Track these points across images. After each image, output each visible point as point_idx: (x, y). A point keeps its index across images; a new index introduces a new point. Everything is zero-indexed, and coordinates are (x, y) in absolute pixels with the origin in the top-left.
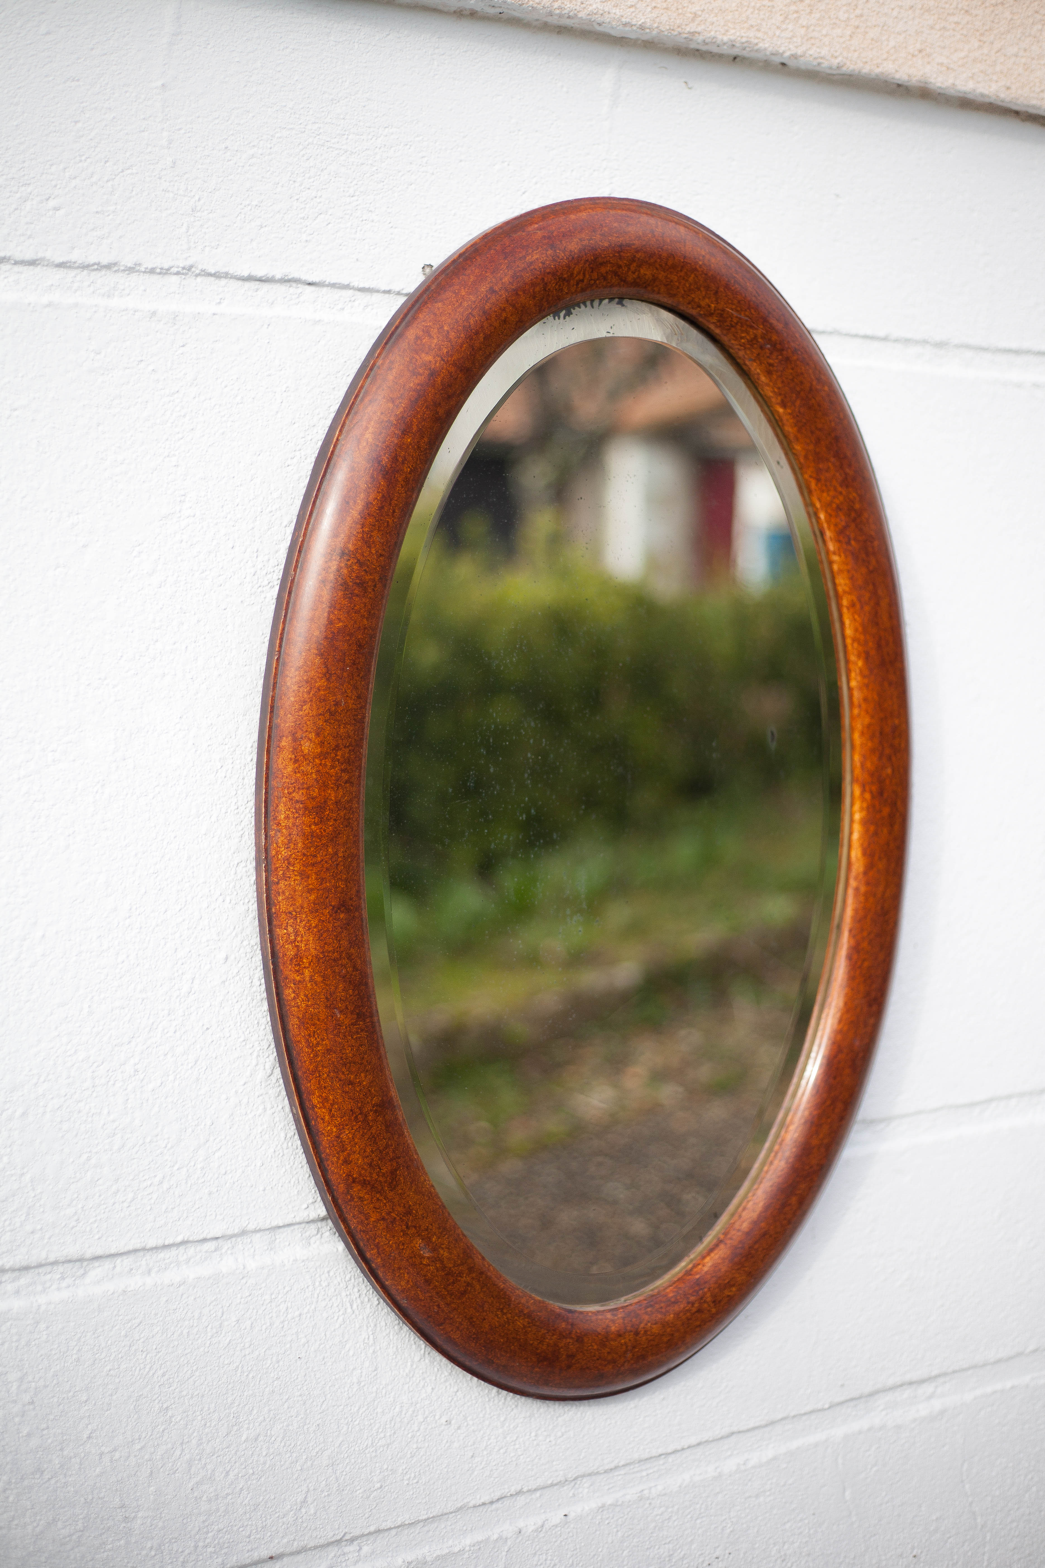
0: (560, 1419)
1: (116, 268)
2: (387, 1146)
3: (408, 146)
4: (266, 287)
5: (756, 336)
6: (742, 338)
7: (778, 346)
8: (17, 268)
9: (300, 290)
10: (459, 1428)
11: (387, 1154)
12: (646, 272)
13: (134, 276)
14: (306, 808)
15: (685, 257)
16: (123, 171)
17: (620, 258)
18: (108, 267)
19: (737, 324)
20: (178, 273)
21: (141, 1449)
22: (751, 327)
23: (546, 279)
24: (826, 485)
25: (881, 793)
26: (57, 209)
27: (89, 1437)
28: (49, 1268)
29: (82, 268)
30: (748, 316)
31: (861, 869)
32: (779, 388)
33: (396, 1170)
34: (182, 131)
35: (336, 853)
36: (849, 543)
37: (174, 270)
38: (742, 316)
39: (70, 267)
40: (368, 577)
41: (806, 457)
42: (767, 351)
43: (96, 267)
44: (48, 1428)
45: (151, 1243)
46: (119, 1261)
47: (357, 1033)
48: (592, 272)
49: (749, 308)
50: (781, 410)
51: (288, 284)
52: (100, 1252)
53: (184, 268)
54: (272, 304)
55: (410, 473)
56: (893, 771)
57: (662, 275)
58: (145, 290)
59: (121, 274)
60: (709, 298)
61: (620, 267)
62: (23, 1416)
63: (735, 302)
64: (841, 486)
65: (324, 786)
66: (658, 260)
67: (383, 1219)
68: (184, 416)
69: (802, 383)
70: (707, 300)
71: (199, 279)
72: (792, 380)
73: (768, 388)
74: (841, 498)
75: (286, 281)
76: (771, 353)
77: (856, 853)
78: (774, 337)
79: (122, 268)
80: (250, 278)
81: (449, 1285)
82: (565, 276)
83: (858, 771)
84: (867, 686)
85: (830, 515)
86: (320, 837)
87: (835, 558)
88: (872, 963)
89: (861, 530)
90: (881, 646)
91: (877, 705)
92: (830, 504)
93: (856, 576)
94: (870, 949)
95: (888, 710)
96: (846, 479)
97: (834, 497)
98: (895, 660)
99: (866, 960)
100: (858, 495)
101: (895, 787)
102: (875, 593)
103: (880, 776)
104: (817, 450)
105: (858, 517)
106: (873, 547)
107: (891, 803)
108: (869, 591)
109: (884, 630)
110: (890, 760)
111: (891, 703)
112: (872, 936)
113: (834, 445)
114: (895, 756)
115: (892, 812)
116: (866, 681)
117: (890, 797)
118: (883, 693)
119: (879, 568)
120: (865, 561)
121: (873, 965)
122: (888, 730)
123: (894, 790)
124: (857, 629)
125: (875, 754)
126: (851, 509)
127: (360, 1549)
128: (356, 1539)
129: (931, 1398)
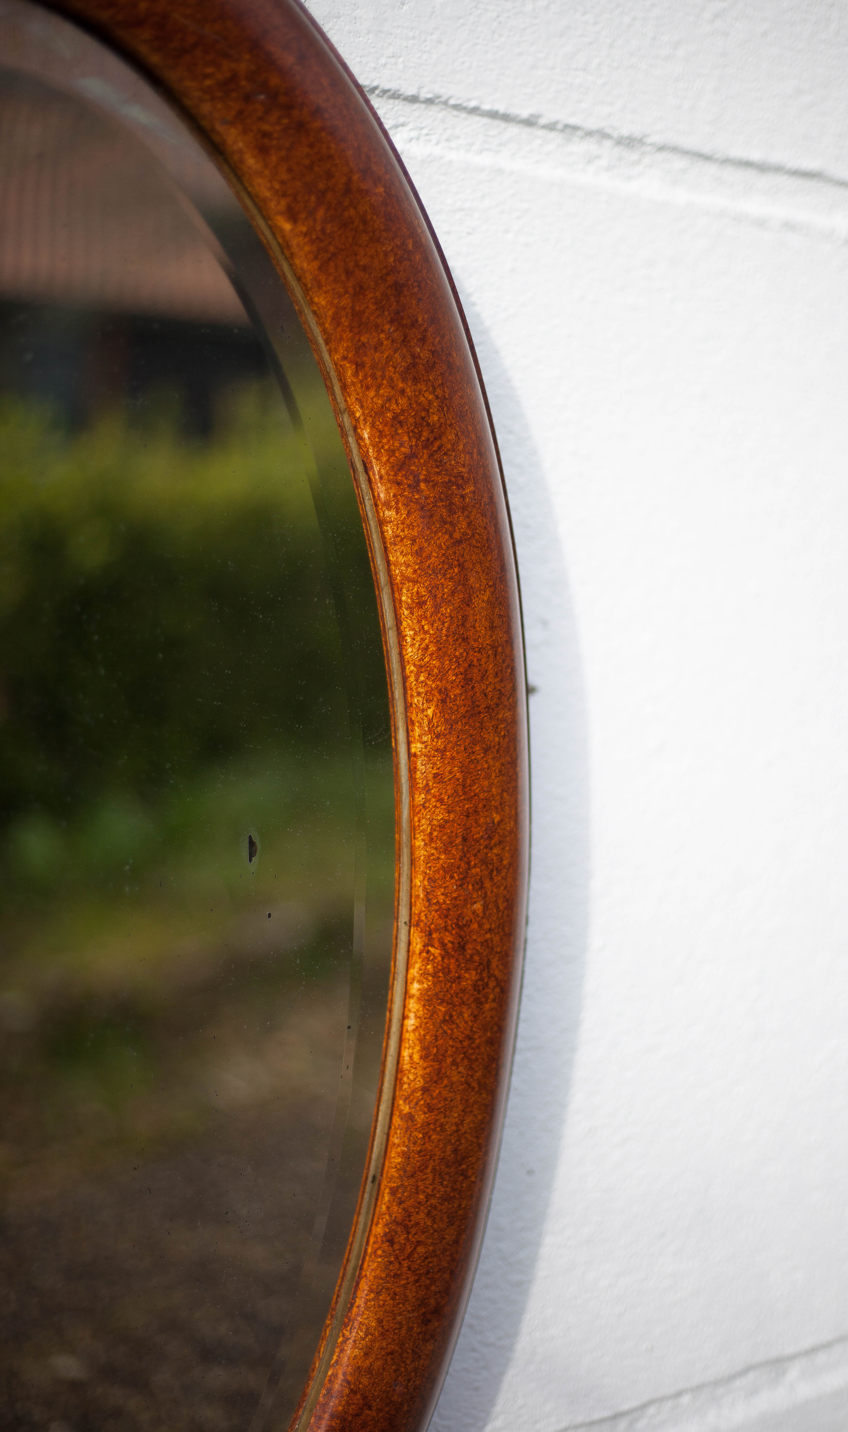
5: (235, 75)
6: (206, 76)
19: (194, 46)
22: (227, 56)
24: (373, 376)
25: (462, 948)
31: (419, 1083)
32: (283, 183)
36: (415, 487)
38: (207, 32)
41: (336, 320)
42: (259, 106)
50: (287, 227)
56: (485, 907)
64: (404, 380)
69: (329, 175)
72: (310, 168)
73: (260, 181)
74: (402, 402)
76: (267, 112)
77: (412, 1053)
78: (275, 81)
83: (419, 906)
84: (442, 752)
85: (381, 434)
87: (390, 514)
88: (431, 1248)
89: (440, 464)
90: (471, 679)
91: (460, 788)
92: (381, 412)
93: (428, 550)
94: (429, 1223)
95: (481, 796)
96: (414, 365)
97: (389, 400)
98: (497, 705)
99: (419, 1243)
100: (437, 397)
101: (488, 936)
102: (463, 581)
103: (460, 916)
104: (357, 308)
105: (435, 439)
106: (463, 497)
107: (480, 964)
108: (451, 578)
109: (479, 652)
110: (482, 888)
111: (486, 783)
112: (434, 1201)
113: (393, 299)
114: (491, 879)
115: (481, 979)
116: (440, 743)
117: (478, 953)
118: (472, 766)
119: (473, 535)
120: (445, 523)
121: (434, 1251)
122: (478, 832)
123: (486, 941)
124: (427, 648)
125: (452, 877)
126: (422, 422)
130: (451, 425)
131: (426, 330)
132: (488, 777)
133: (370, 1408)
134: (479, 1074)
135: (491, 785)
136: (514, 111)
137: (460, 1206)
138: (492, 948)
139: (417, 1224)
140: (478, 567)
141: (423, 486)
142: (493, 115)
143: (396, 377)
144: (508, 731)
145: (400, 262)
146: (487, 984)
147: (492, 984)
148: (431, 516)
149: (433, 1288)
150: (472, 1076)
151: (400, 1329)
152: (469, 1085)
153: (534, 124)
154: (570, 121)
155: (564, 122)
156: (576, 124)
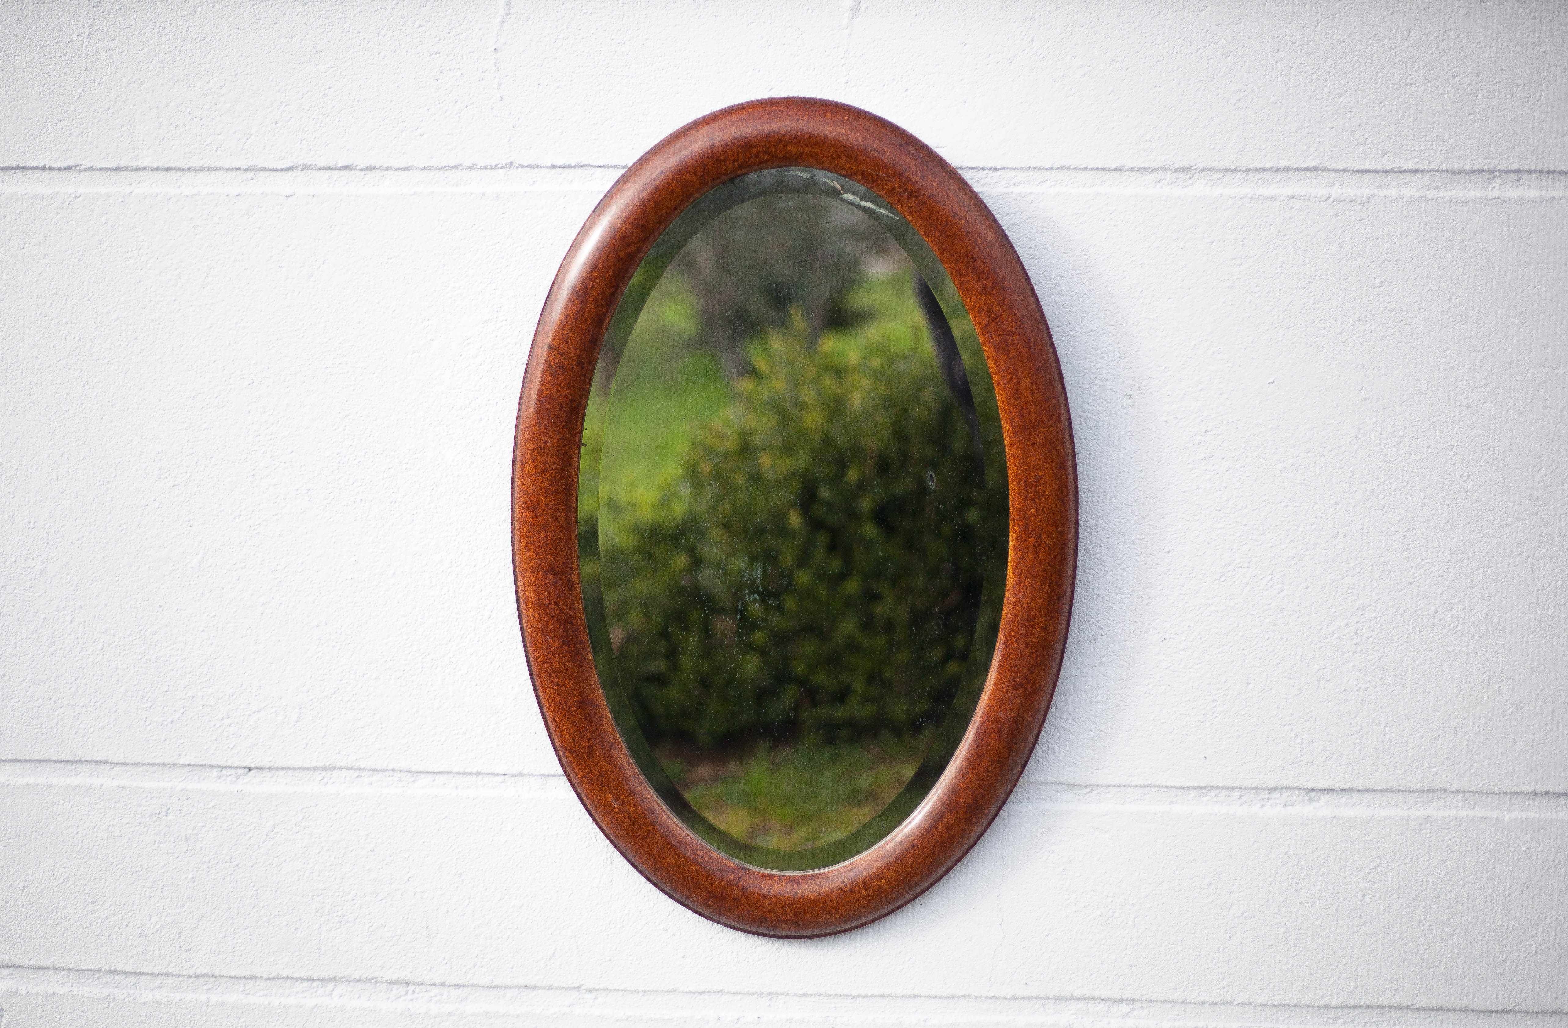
0: (758, 948)
1: (461, 168)
2: (585, 730)
3: (677, 67)
4: (567, 171)
5: (894, 188)
6: (884, 189)
7: (914, 193)
8: (397, 173)
9: (593, 171)
10: (674, 935)
11: (586, 734)
12: (793, 149)
13: (474, 172)
14: (527, 507)
15: (825, 136)
16: (467, 107)
17: (768, 141)
18: (456, 167)
19: (877, 179)
20: (503, 168)
21: (442, 895)
22: (889, 181)
23: (705, 161)
24: (968, 293)
25: (1027, 527)
26: (421, 135)
27: (408, 880)
28: (391, 773)
29: (439, 169)
30: (883, 174)
32: (920, 224)
33: (592, 746)
34: (508, 77)
35: (546, 537)
36: (990, 336)
37: (500, 166)
38: (880, 174)
39: (430, 169)
40: (567, 363)
43: (447, 168)
44: (382, 868)
45: (456, 770)
46: (437, 777)
47: (563, 653)
48: (745, 152)
49: (886, 167)
51: (584, 168)
52: (421, 769)
53: (506, 164)
54: (571, 182)
55: (598, 295)
56: (1037, 511)
57: (806, 149)
58: (481, 180)
59: (465, 171)
60: (850, 163)
61: (768, 148)
62: (367, 858)
63: (873, 164)
64: (981, 294)
65: (538, 494)
66: (802, 140)
67: (585, 777)
68: (502, 258)
70: (847, 166)
71: (520, 170)
72: (929, 217)
74: (981, 303)
75: (579, 166)
76: (909, 199)
78: (910, 187)
79: (465, 167)
80: (553, 167)
81: (635, 829)
82: (721, 158)
84: (1013, 444)
85: (975, 316)
86: (535, 526)
87: (984, 347)
88: (1017, 656)
89: (999, 327)
91: (1021, 460)
92: (973, 307)
93: (999, 362)
95: (1031, 464)
96: (984, 288)
97: (976, 303)
98: (1038, 426)
100: (996, 300)
101: (1039, 524)
102: (1015, 374)
103: (1025, 514)
104: (957, 268)
105: (997, 317)
106: (1013, 340)
109: (1026, 403)
110: (1034, 503)
114: (1039, 499)
115: (1037, 542)
116: (1012, 441)
119: (1019, 356)
120: (1005, 351)
121: (1018, 658)
122: (1031, 479)
124: (1003, 402)
125: (1021, 497)
126: (990, 311)
127: (595, 998)
128: (591, 991)
129: (1125, 1016)
130: (1004, 311)
131: (989, 274)
132: (1034, 455)
134: (1038, 584)
135: (1036, 460)
136: (1108, 166)
137: (1031, 640)
138: (1042, 529)
139: (1011, 645)
141: (993, 336)
142: (1097, 169)
147: (1043, 545)
153: (1121, 170)
154: (1142, 166)
155: (1138, 167)
156: (1146, 166)
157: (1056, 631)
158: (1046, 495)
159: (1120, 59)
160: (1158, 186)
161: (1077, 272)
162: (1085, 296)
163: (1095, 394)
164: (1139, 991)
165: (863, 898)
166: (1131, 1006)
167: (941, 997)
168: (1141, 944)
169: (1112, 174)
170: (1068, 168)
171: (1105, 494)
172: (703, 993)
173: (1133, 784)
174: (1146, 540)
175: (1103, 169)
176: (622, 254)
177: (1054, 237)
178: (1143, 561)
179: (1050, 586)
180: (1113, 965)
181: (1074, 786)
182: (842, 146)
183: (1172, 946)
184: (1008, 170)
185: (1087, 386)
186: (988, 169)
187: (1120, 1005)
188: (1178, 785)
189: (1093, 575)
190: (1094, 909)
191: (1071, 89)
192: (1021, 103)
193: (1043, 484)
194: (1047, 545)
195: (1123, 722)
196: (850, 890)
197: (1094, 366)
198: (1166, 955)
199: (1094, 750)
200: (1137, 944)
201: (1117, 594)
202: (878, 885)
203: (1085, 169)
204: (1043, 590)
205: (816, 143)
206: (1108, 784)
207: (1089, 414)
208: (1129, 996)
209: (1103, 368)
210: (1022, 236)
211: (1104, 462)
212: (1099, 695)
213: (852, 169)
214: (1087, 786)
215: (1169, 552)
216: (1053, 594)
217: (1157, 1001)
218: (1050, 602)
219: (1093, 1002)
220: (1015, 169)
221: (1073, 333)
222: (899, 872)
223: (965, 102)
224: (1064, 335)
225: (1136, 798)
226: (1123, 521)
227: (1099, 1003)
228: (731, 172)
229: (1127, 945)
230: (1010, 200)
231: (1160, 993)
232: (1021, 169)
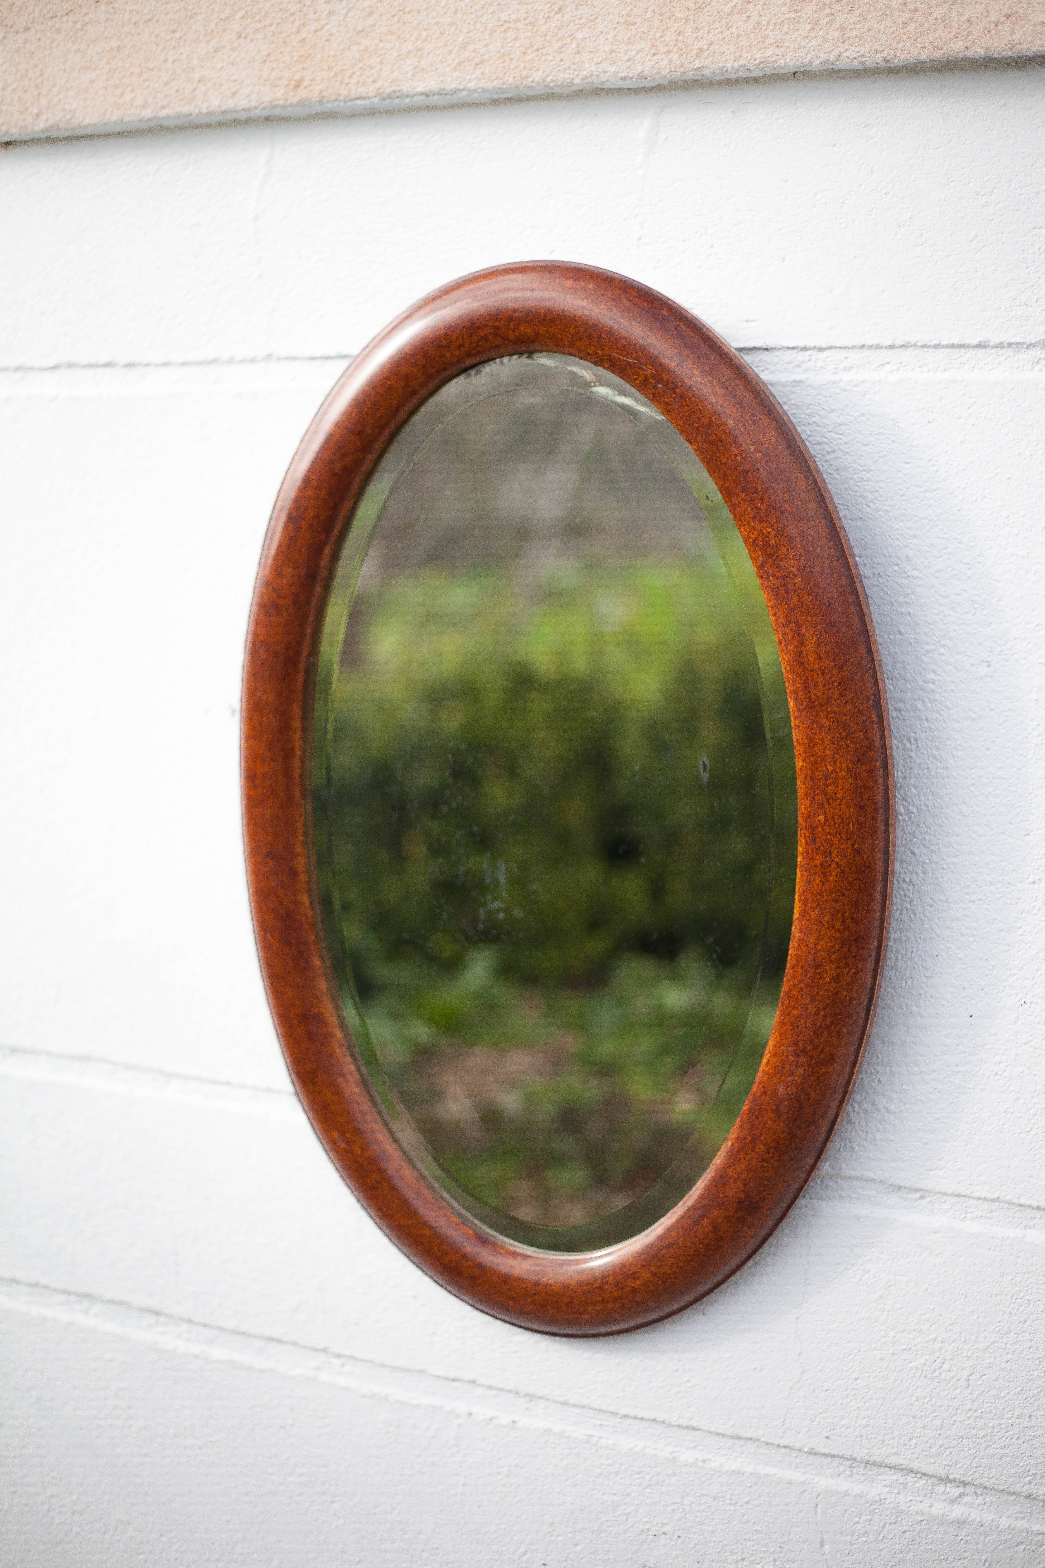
1: (220, 362)
5: (646, 377)
7: (670, 385)
12: (527, 329)
13: (233, 366)
18: (214, 361)
19: (626, 366)
20: (262, 361)
22: (642, 368)
23: (425, 348)
25: (815, 839)
26: (182, 323)
28: (145, 1072)
29: (198, 364)
30: (634, 359)
32: (680, 426)
34: (270, 250)
35: (266, 813)
36: (768, 579)
37: (258, 358)
38: (631, 358)
39: (190, 365)
40: (281, 602)
42: (660, 390)
43: (206, 362)
45: (206, 1076)
47: (284, 955)
48: (471, 335)
49: (636, 350)
52: (171, 1070)
53: (265, 356)
56: (826, 819)
57: (542, 330)
58: (239, 376)
59: (225, 366)
60: (594, 346)
61: (498, 328)
63: (620, 346)
64: (754, 522)
66: (536, 317)
69: (699, 419)
70: (592, 348)
72: (689, 417)
74: (755, 533)
76: (664, 392)
78: (665, 377)
79: (223, 361)
81: (364, 1177)
82: (444, 343)
84: (798, 726)
88: (800, 1013)
89: (778, 566)
90: (808, 687)
91: (807, 748)
92: (748, 539)
93: (778, 614)
94: (799, 997)
95: (819, 754)
96: (758, 513)
97: (749, 532)
98: (827, 703)
99: (794, 1008)
100: (773, 530)
101: (829, 837)
102: (798, 631)
103: (812, 823)
105: (775, 552)
106: (794, 584)
107: (824, 852)
108: (791, 629)
109: (811, 671)
110: (823, 807)
111: (822, 747)
112: (802, 985)
113: (742, 479)
114: (829, 803)
115: (826, 860)
116: (797, 722)
117: (823, 845)
118: (813, 736)
119: (802, 606)
120: (785, 598)
121: (801, 1015)
122: (820, 775)
123: (828, 839)
125: (810, 799)
126: (766, 544)
127: (343, 1365)
128: (338, 1356)
129: (953, 1501)
130: (783, 545)
131: (763, 494)
133: (766, 1095)
134: (827, 918)
136: (966, 341)
137: (818, 993)
138: (832, 845)
140: (807, 624)
142: (953, 346)
143: (750, 520)
144: (837, 719)
145: (744, 459)
146: (830, 865)
147: (834, 866)
148: (777, 595)
149: (801, 1037)
150: (823, 918)
151: (783, 1054)
152: (821, 922)
153: (985, 347)
154: (1013, 340)
155: (1008, 341)
156: (1018, 341)
157: (853, 983)
158: (838, 798)
159: (988, 190)
160: (1036, 368)
161: (922, 490)
162: (931, 523)
163: (943, 658)
164: (971, 1472)
165: (615, 1299)
166: (961, 1490)
167: (724, 1435)
168: (976, 1411)
169: (974, 352)
170: (915, 345)
171: (952, 797)
172: (454, 1380)
173: (975, 1195)
174: (1004, 864)
175: (962, 346)
176: (337, 468)
177: (893, 442)
178: (999, 893)
179: (843, 921)
180: (938, 1432)
181: (900, 1188)
182: (583, 323)
183: (1017, 1420)
184: (838, 350)
185: (932, 647)
186: (810, 349)
187: (949, 1485)
188: (1035, 1204)
189: (931, 906)
190: (917, 1355)
191: (921, 235)
192: (855, 257)
193: (834, 783)
194: (839, 866)
195: (965, 1111)
196: (600, 1288)
197: (941, 620)
198: (1007, 1431)
199: (926, 1144)
200: (970, 1410)
201: (962, 935)
202: (631, 1286)
203: (937, 346)
204: (833, 927)
205: (552, 321)
206: (943, 1191)
207: (931, 686)
208: (958, 1477)
209: (953, 623)
210: (852, 440)
211: (952, 752)
212: (934, 1071)
213: (597, 353)
214: (917, 1190)
215: (1034, 883)
216: (847, 932)
217: (993, 1489)
218: (843, 945)
219: (913, 1475)
220: (845, 348)
221: (915, 573)
222: (656, 1274)
223: (784, 259)
224: (904, 575)
225: (980, 1215)
226: (974, 835)
227: (921, 1478)
228: (458, 361)
229: (957, 1409)
230: (837, 391)
231: (997, 1479)
232: (853, 347)
